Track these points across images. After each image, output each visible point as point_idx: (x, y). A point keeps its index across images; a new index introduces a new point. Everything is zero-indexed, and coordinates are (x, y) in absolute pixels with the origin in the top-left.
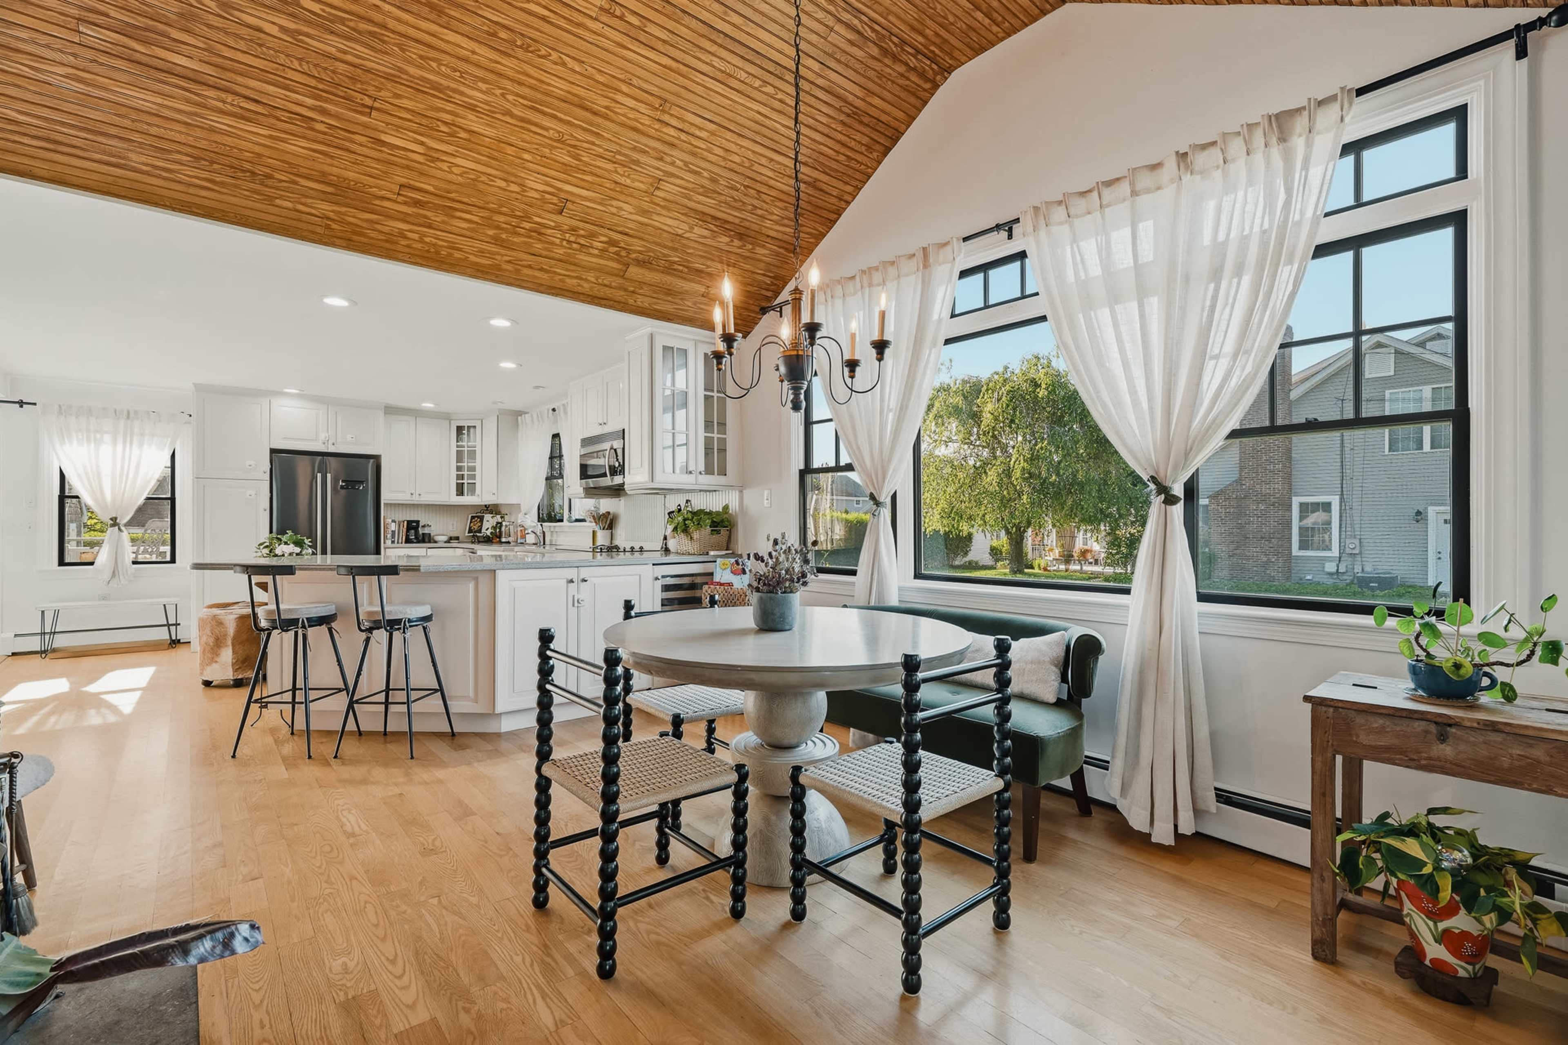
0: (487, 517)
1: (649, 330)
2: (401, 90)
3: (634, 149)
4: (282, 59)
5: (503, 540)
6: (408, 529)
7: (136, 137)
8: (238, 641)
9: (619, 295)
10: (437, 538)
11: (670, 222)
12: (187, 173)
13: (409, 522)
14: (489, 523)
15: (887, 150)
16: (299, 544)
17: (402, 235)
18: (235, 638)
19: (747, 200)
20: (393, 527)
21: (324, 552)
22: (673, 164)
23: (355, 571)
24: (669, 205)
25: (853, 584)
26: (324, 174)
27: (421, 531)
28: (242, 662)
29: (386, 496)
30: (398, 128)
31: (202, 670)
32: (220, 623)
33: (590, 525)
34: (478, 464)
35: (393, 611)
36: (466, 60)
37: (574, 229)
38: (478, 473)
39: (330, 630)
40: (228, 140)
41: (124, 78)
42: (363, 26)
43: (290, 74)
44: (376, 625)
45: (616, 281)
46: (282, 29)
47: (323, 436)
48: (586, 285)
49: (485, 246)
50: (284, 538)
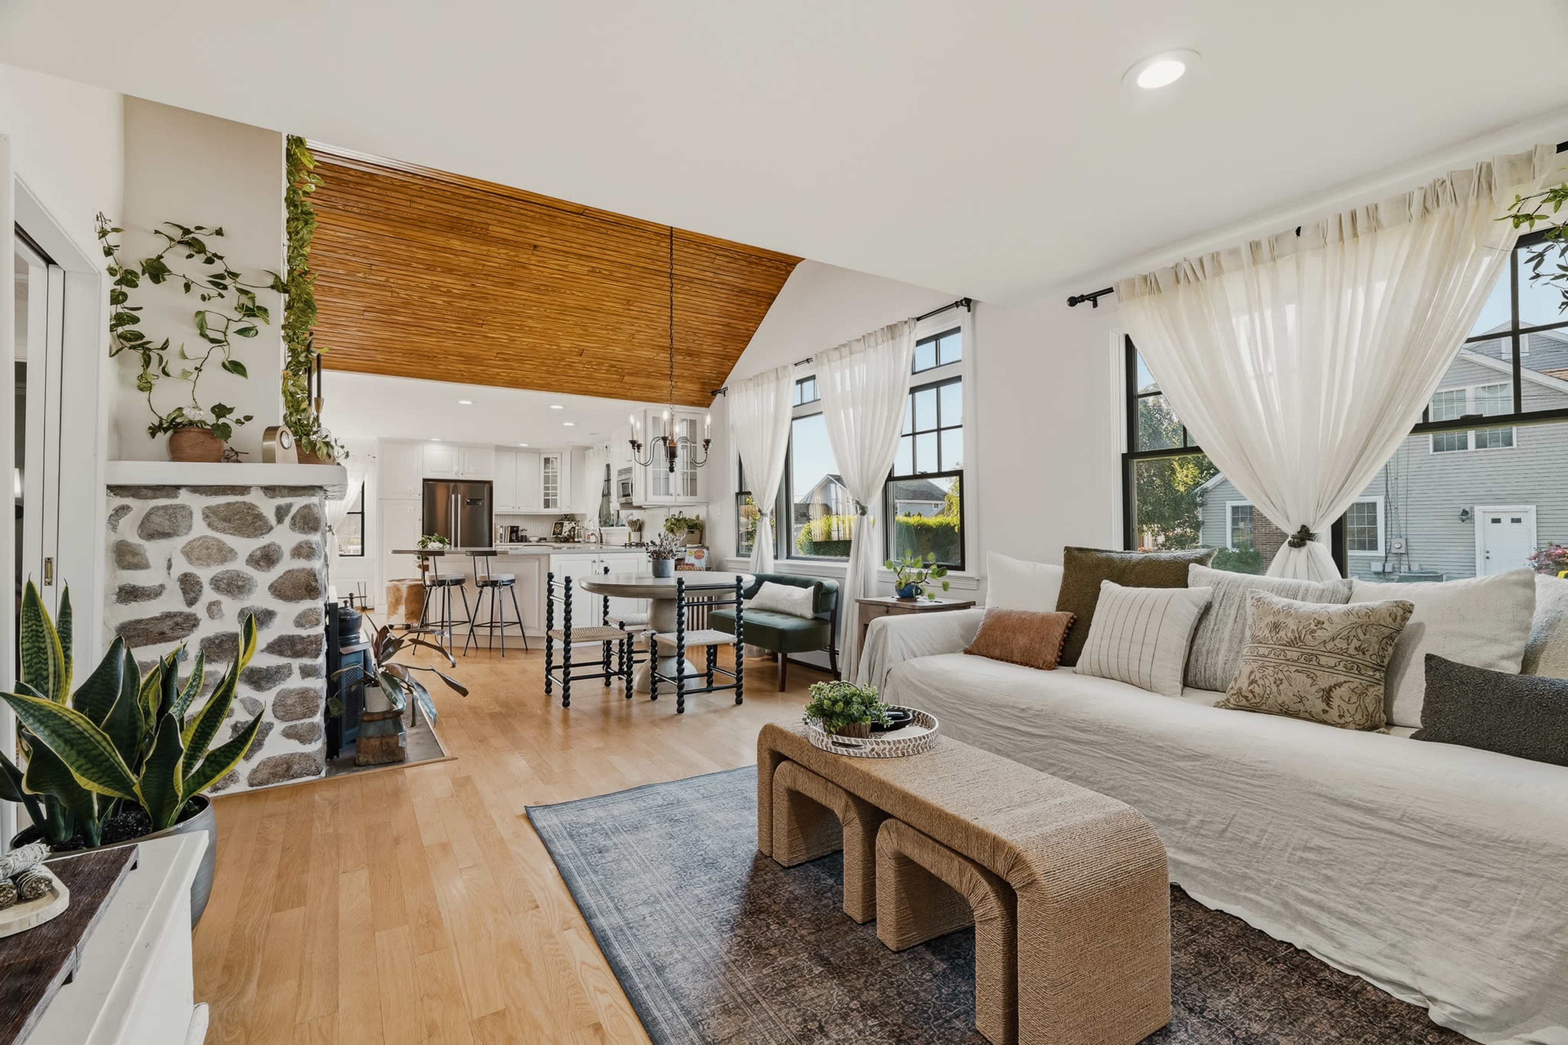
0: (566, 523)
1: (643, 408)
2: (495, 315)
3: (617, 323)
4: (444, 312)
5: (576, 540)
6: (512, 532)
7: (380, 349)
8: (409, 601)
9: (621, 391)
10: (531, 539)
11: (644, 353)
12: (399, 360)
13: (512, 527)
14: (567, 526)
15: (770, 304)
16: (442, 541)
17: (498, 374)
18: (407, 598)
19: (688, 337)
20: (501, 531)
21: (456, 545)
22: (640, 326)
23: (474, 554)
24: (641, 345)
25: (748, 562)
26: (461, 353)
27: (520, 534)
28: (411, 615)
29: (496, 510)
30: (495, 330)
31: (388, 618)
32: (398, 589)
33: (628, 529)
34: (558, 485)
35: (494, 577)
36: (525, 300)
37: (589, 362)
38: (558, 491)
39: (462, 588)
40: (418, 345)
41: (379, 328)
42: (478, 295)
43: (447, 317)
44: (486, 584)
45: (618, 385)
46: (444, 301)
47: (455, 468)
48: (601, 388)
49: (543, 375)
50: (433, 538)
